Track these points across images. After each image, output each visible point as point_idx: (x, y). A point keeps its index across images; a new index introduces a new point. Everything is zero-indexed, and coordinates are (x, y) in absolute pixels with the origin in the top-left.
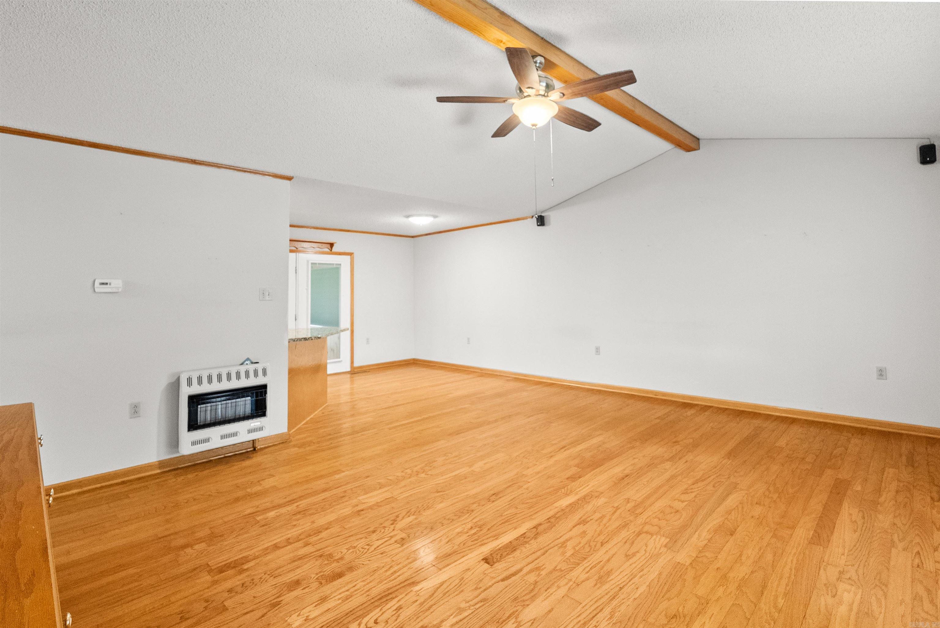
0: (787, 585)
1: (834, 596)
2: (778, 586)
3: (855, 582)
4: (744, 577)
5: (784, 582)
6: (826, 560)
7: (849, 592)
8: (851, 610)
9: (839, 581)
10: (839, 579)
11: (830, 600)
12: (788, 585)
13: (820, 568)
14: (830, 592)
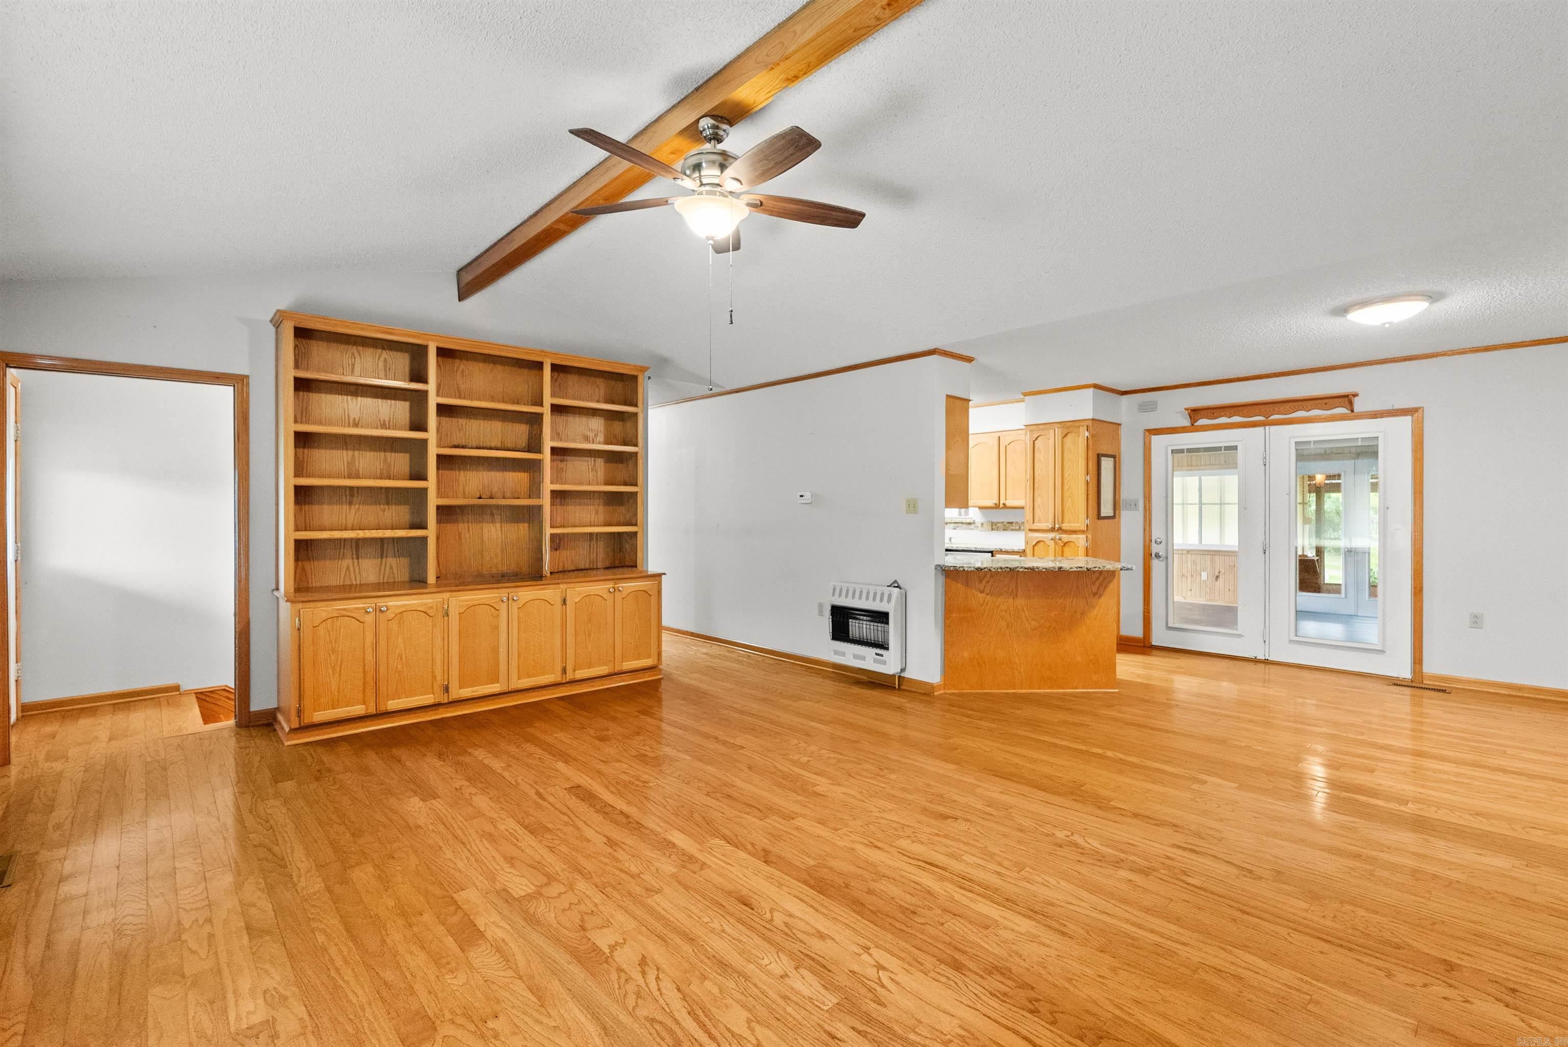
0: (332, 960)
1: (265, 992)
2: (340, 951)
3: (246, 1037)
4: (386, 930)
5: (339, 962)
6: (311, 1038)
7: (249, 1013)
8: (235, 992)
9: (271, 1020)
10: (274, 1023)
11: (268, 983)
12: (329, 960)
13: (310, 1015)
14: (274, 993)
